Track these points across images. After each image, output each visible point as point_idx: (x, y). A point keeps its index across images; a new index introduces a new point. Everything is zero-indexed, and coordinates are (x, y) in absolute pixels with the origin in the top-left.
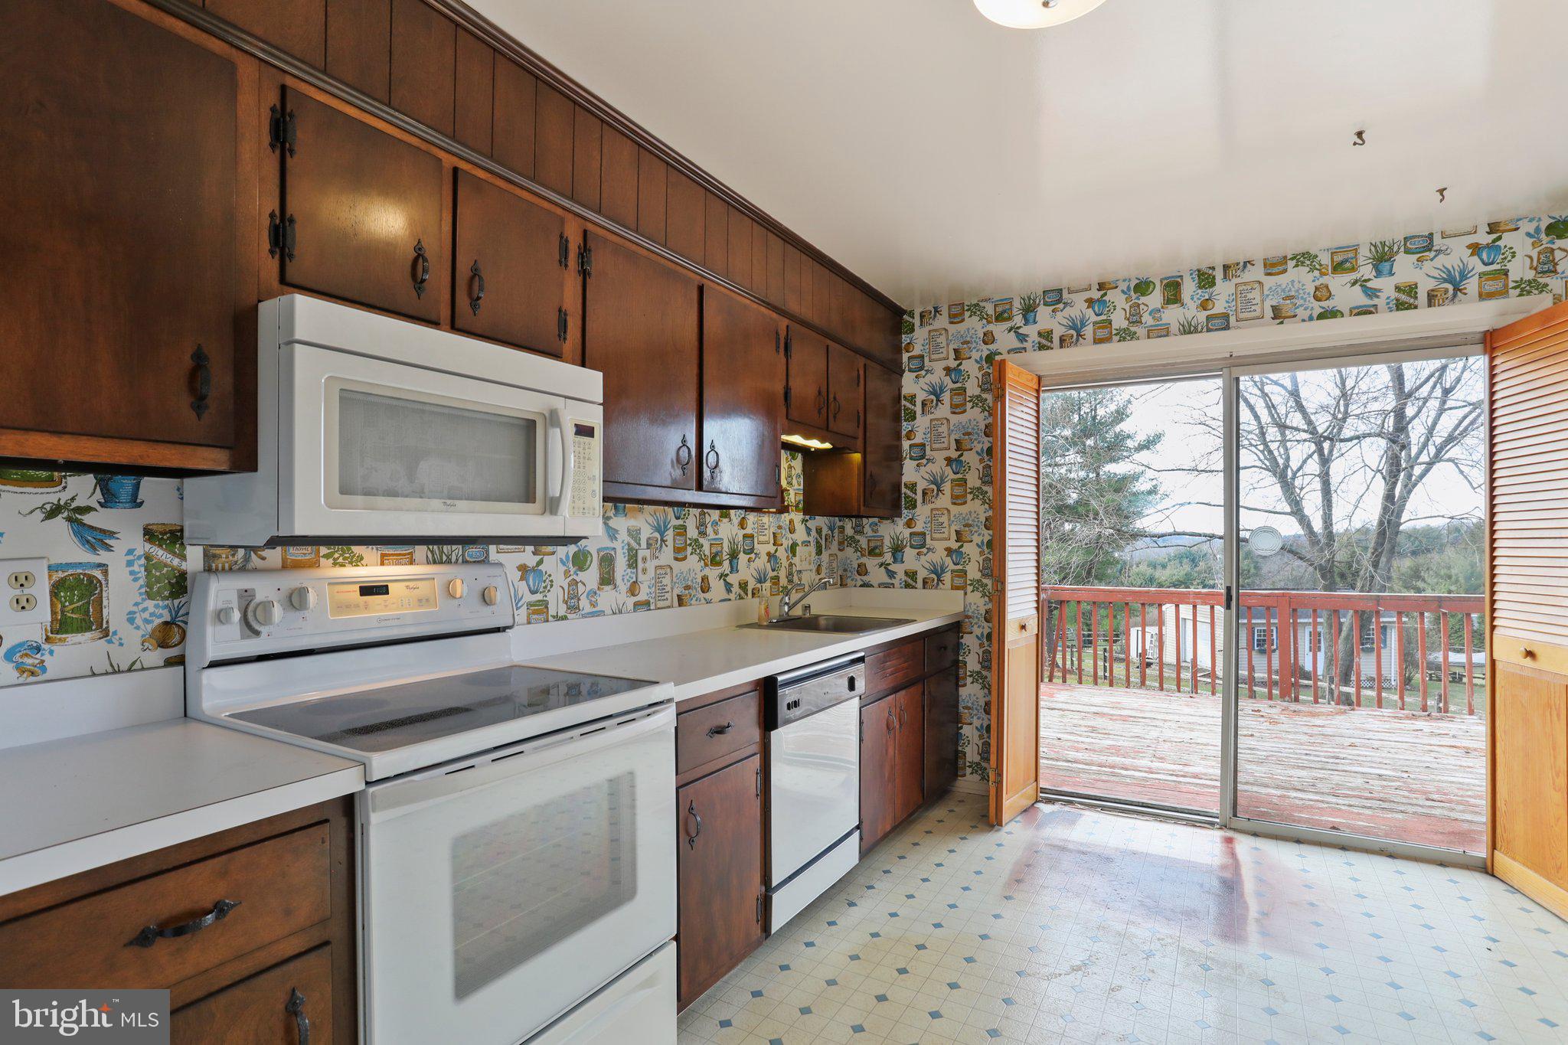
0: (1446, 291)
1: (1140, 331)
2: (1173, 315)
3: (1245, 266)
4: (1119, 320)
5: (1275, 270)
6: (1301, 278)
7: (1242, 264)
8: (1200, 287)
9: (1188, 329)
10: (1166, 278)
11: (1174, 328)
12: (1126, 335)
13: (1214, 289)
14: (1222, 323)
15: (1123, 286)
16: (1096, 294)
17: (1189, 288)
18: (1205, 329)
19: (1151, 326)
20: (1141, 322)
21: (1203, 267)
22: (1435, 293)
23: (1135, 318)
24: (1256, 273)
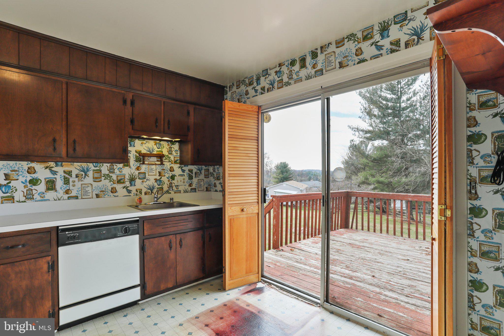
0: (414, 40)
1: (292, 82)
2: (303, 73)
3: (328, 46)
4: (285, 79)
5: (340, 45)
6: (350, 46)
7: (327, 45)
8: (312, 59)
9: (308, 78)
10: (300, 57)
11: (304, 78)
12: (288, 84)
13: (317, 58)
14: (320, 72)
15: (286, 64)
16: (278, 69)
17: (309, 60)
18: (314, 77)
19: (296, 79)
20: (292, 78)
21: (313, 49)
22: (409, 42)
23: (290, 77)
24: (333, 48)
